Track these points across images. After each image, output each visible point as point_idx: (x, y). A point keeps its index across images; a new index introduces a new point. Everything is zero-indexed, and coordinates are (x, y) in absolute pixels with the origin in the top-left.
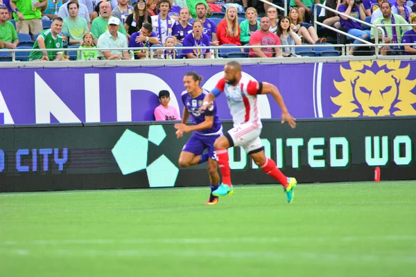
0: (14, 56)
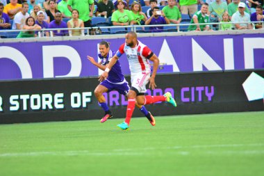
0: (178, 29)
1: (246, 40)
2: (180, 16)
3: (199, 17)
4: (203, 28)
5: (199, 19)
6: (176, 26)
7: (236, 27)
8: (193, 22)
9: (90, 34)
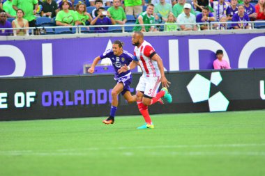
0: (123, 29)
1: (191, 42)
2: (125, 17)
3: (145, 17)
4: (148, 29)
5: (144, 20)
6: (121, 27)
7: (181, 28)
8: (138, 23)
9: (35, 34)
